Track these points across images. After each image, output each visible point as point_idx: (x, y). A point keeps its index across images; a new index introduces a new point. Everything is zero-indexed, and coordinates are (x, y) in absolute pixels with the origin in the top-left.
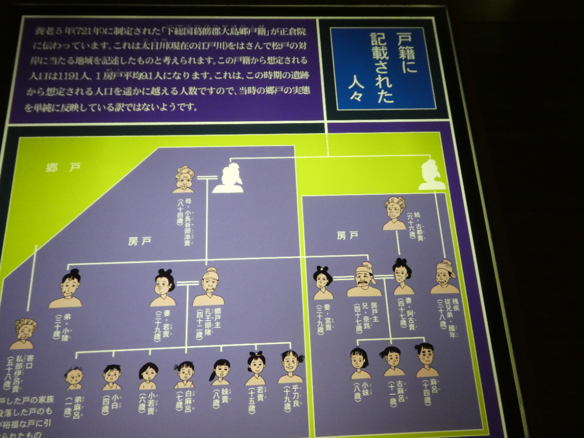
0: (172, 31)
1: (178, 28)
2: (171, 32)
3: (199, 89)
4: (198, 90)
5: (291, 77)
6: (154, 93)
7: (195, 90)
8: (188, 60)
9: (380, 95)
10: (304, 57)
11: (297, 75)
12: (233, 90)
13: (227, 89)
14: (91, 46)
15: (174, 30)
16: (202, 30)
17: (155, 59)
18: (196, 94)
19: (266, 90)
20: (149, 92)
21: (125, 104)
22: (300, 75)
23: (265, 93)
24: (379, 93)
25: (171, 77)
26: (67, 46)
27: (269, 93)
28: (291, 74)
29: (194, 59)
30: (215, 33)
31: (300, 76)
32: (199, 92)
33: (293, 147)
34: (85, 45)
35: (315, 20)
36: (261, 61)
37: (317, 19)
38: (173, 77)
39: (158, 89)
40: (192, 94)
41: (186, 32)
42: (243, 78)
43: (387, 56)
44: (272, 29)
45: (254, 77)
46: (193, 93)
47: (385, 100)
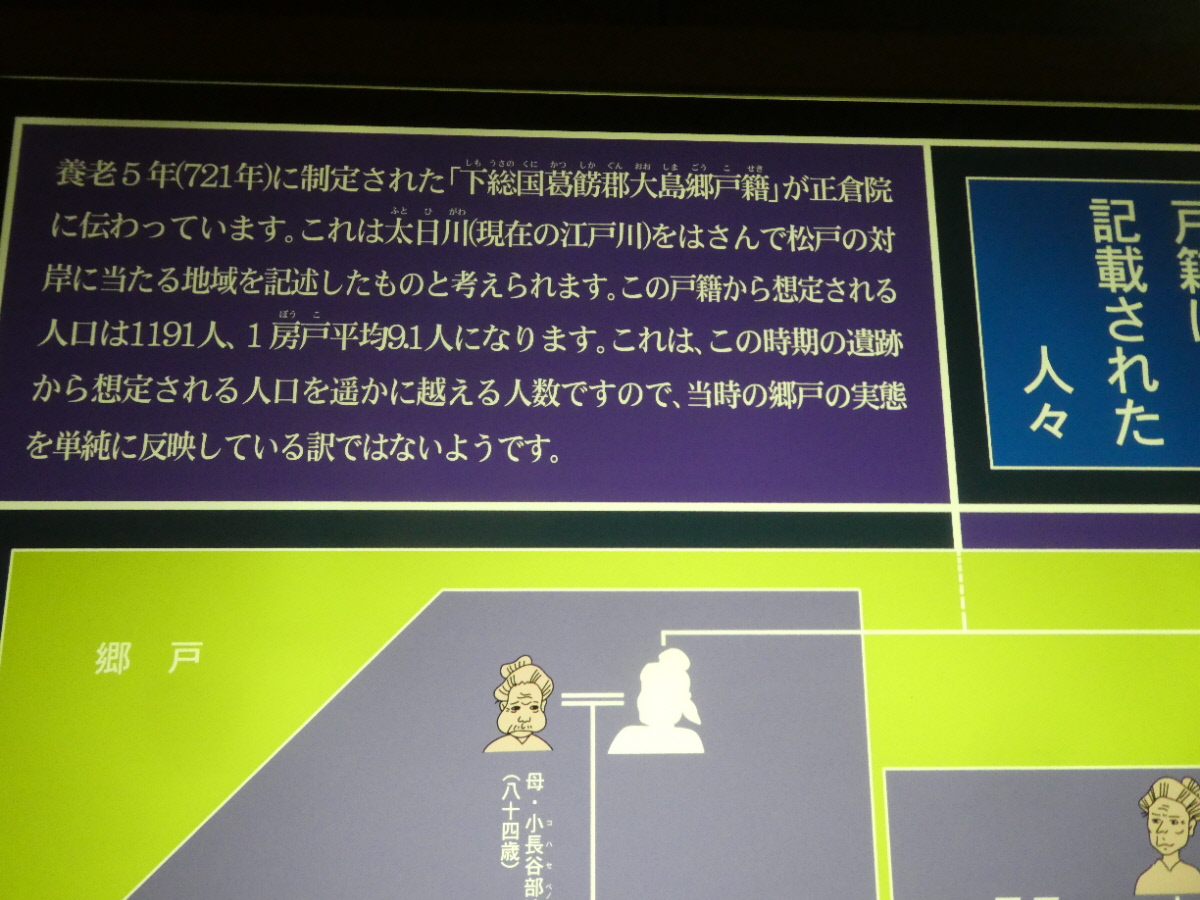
0: (482, 182)
1: (499, 172)
2: (476, 182)
3: (565, 386)
4: (560, 390)
5: (848, 347)
6: (427, 399)
7: (552, 389)
8: (530, 286)
9: (1121, 417)
10: (888, 281)
11: (864, 342)
12: (668, 391)
13: (649, 387)
14: (230, 231)
15: (485, 178)
16: (572, 182)
17: (429, 280)
18: (557, 404)
19: (769, 394)
20: (412, 393)
21: (338, 435)
22: (874, 342)
23: (769, 403)
24: (1119, 411)
25: (480, 344)
26: (157, 229)
27: (780, 404)
28: (848, 337)
29: (549, 279)
30: (611, 191)
31: (874, 348)
32: (563, 395)
33: (855, 595)
34: (213, 226)
35: (920, 149)
36: (754, 292)
37: (927, 144)
38: (485, 343)
39: (440, 383)
40: (542, 402)
41: (524, 186)
42: (699, 352)
43: (1142, 281)
44: (788, 181)
45: (734, 346)
46: (547, 400)
47: (1136, 434)
